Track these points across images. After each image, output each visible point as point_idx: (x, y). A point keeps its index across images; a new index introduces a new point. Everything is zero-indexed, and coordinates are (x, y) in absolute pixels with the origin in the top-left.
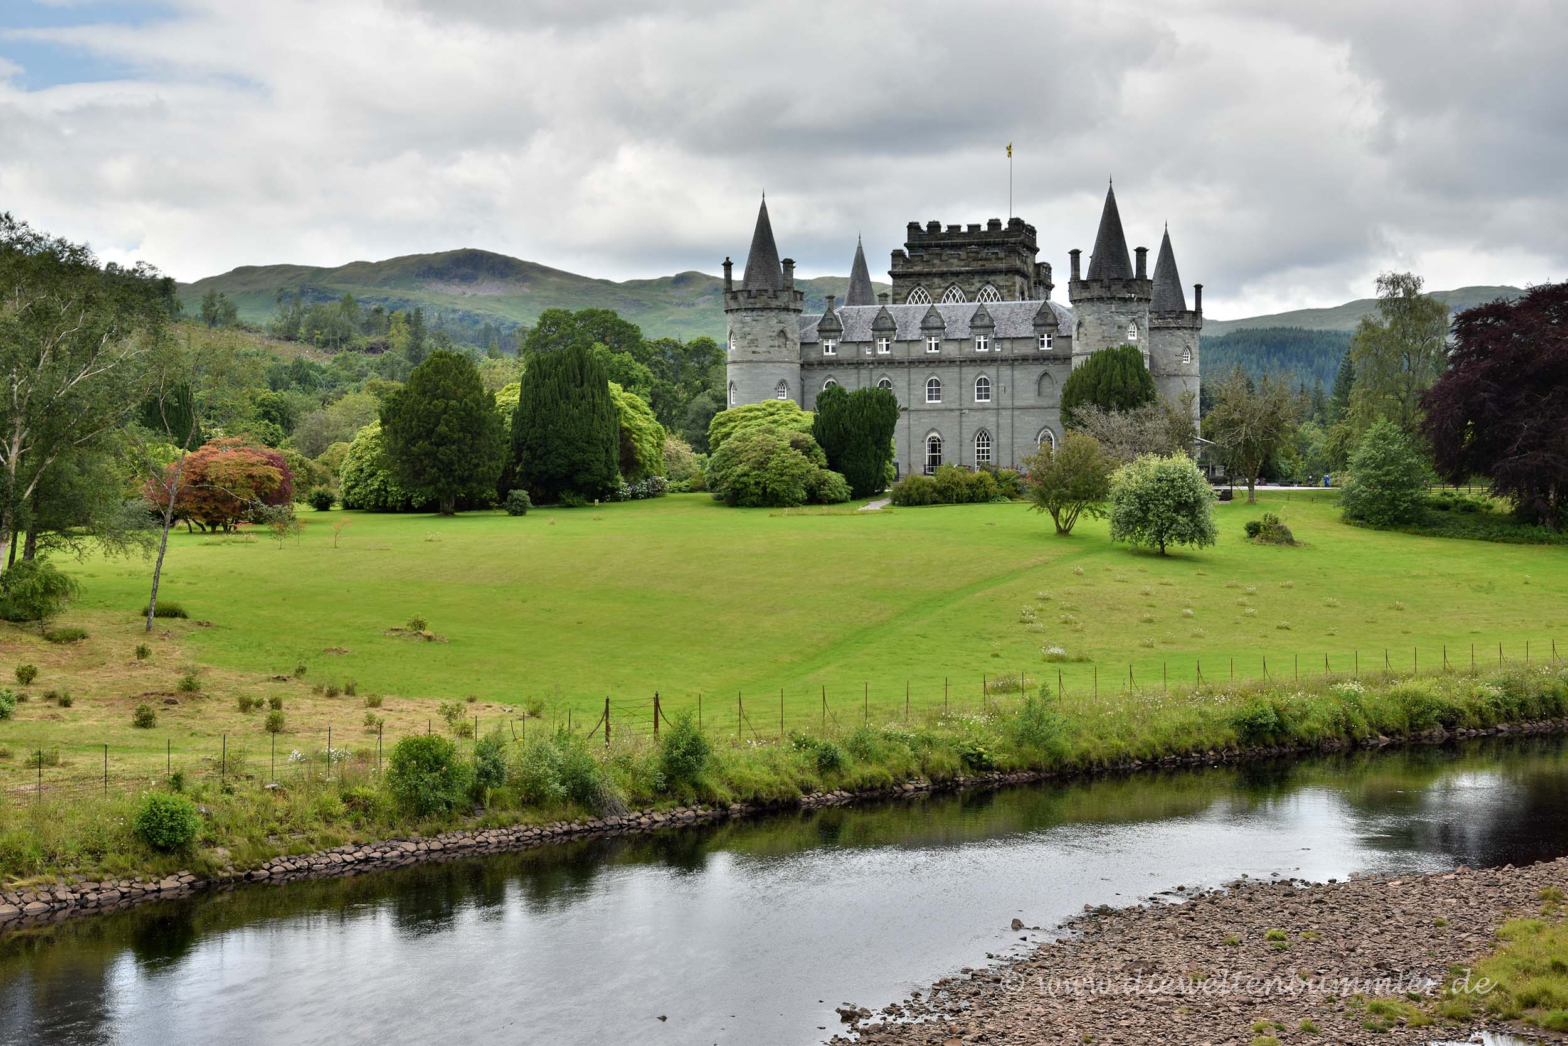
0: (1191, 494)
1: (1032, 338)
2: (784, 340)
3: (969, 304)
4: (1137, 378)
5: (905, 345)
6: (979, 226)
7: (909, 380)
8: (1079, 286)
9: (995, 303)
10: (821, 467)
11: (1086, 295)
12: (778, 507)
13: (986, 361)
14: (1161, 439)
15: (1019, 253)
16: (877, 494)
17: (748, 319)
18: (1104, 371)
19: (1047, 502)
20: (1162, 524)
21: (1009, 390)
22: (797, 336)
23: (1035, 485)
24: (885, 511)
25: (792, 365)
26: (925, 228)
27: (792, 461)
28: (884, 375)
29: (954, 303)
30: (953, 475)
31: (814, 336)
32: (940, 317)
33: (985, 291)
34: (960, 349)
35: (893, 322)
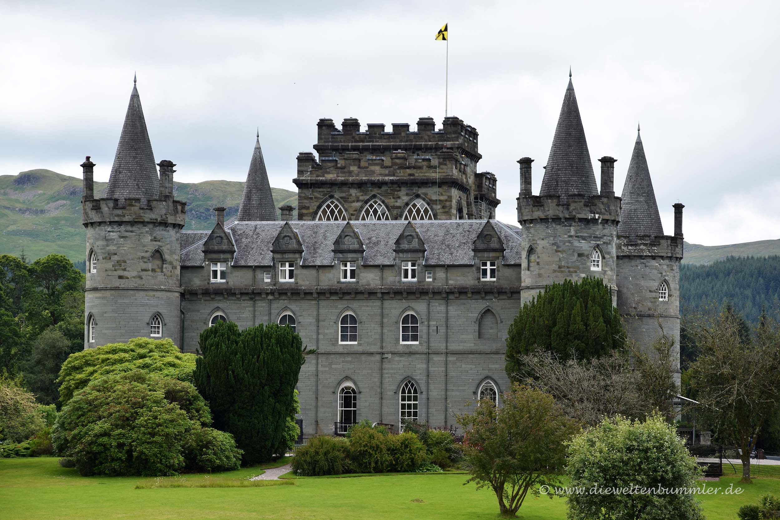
0: (669, 468)
1: (471, 266)
2: (159, 262)
3: (394, 222)
4: (601, 320)
5: (313, 272)
6: (407, 126)
7: (318, 315)
8: (531, 202)
9: (426, 221)
10: (204, 424)
11: (538, 214)
12: (147, 476)
13: (414, 293)
14: (632, 397)
15: (457, 161)
16: (275, 460)
17: (114, 235)
18: (561, 310)
19: (488, 473)
20: (633, 506)
21: (442, 330)
22: (176, 257)
23: (474, 451)
24: (284, 482)
25: (169, 294)
26: (339, 127)
27: (167, 417)
28: (286, 308)
29: (375, 221)
30: (371, 437)
31: (198, 258)
32: (358, 238)
33: (414, 206)
34: (382, 278)
35: (299, 242)
